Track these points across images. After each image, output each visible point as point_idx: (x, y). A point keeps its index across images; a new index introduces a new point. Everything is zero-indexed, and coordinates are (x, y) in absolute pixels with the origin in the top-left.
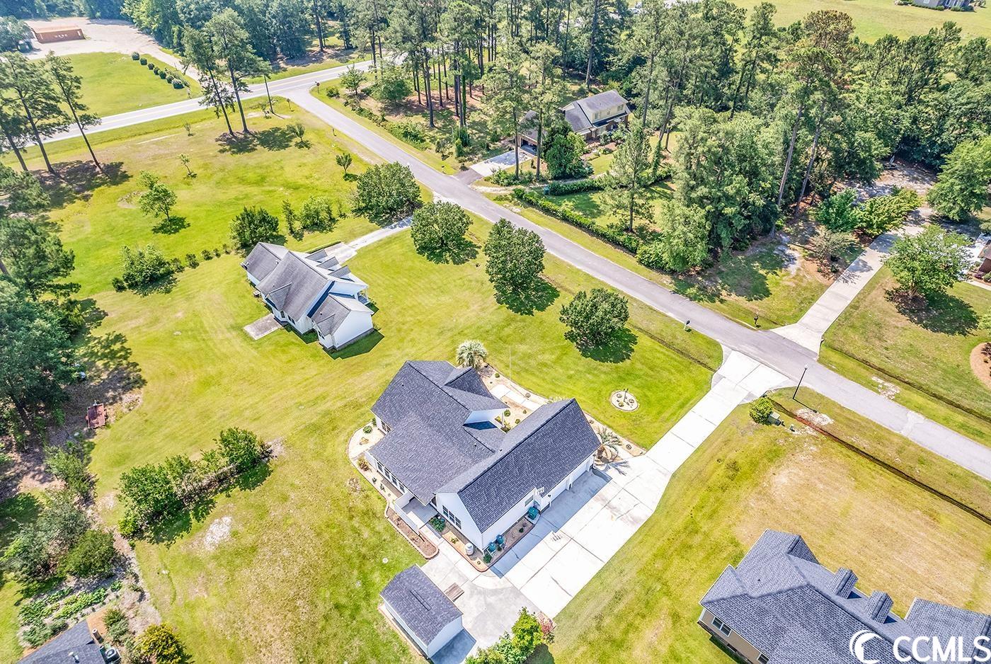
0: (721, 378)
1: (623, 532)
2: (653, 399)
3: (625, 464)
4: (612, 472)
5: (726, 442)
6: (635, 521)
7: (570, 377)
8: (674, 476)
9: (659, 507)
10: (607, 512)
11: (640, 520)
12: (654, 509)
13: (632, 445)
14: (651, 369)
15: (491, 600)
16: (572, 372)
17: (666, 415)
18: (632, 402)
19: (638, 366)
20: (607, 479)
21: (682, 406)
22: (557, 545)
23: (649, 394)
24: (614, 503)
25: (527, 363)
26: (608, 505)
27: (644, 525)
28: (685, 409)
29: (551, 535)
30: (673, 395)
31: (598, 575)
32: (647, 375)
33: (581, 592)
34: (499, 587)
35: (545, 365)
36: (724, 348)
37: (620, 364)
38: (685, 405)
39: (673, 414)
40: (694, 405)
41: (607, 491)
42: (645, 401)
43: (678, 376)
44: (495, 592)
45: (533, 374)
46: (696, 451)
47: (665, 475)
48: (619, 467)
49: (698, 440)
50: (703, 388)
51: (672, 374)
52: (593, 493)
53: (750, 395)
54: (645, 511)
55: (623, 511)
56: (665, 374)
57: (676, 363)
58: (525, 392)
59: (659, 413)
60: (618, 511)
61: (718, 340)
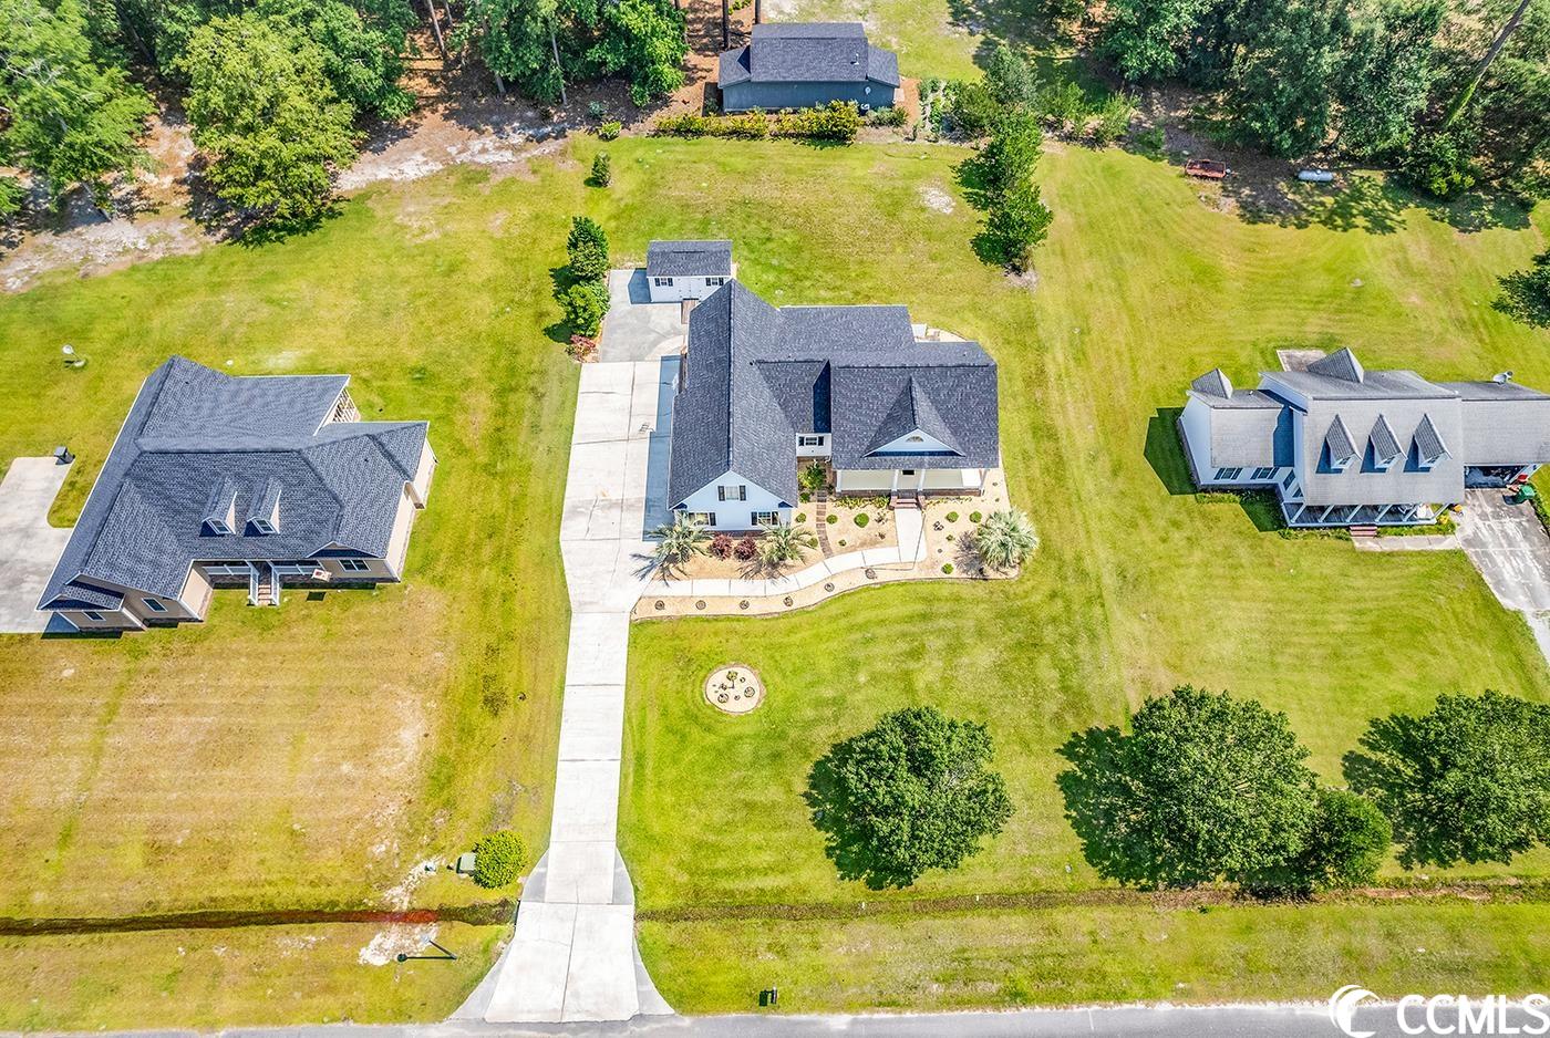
0: (617, 899)
1: (577, 489)
2: (695, 733)
3: (643, 574)
4: (649, 548)
5: (526, 739)
6: (575, 512)
7: (854, 665)
8: (569, 612)
9: (559, 550)
10: (615, 496)
11: (567, 519)
12: (562, 544)
13: (660, 613)
14: (750, 806)
15: (652, 337)
16: (862, 678)
17: (653, 718)
18: (723, 698)
19: (775, 793)
20: (647, 535)
21: (640, 758)
22: (637, 423)
23: (711, 739)
24: (615, 514)
25: (940, 632)
26: (621, 505)
27: (560, 515)
28: (631, 755)
29: (653, 426)
30: (670, 774)
31: (571, 429)
32: (743, 784)
33: (575, 404)
34: (656, 349)
35: (916, 654)
36: (663, 1007)
37: (808, 768)
38: (636, 764)
39: (642, 727)
40: (624, 776)
41: (636, 521)
42: (701, 718)
43: (693, 830)
44: (655, 344)
45: (910, 619)
46: (563, 681)
47: (581, 604)
48: (647, 563)
49: (572, 701)
50: (634, 839)
51: (708, 827)
52: (649, 505)
53: (538, 894)
54: (572, 534)
55: (597, 512)
56: (718, 815)
57: (722, 863)
58: (882, 576)
59: (665, 714)
60: (603, 508)
61: (687, 1021)
